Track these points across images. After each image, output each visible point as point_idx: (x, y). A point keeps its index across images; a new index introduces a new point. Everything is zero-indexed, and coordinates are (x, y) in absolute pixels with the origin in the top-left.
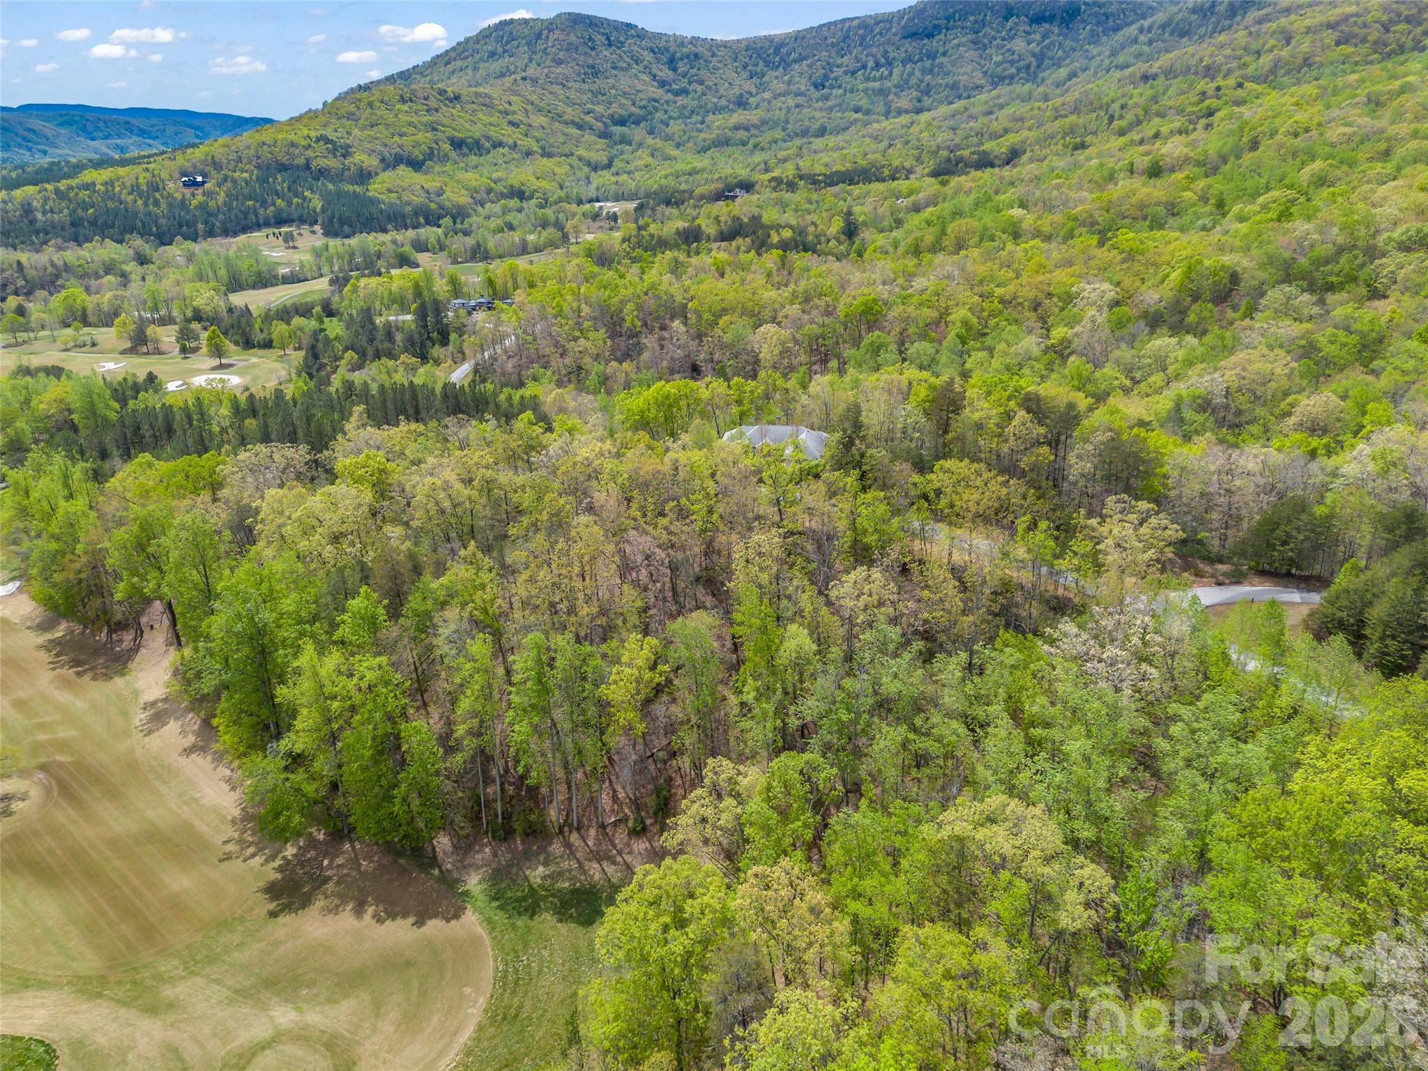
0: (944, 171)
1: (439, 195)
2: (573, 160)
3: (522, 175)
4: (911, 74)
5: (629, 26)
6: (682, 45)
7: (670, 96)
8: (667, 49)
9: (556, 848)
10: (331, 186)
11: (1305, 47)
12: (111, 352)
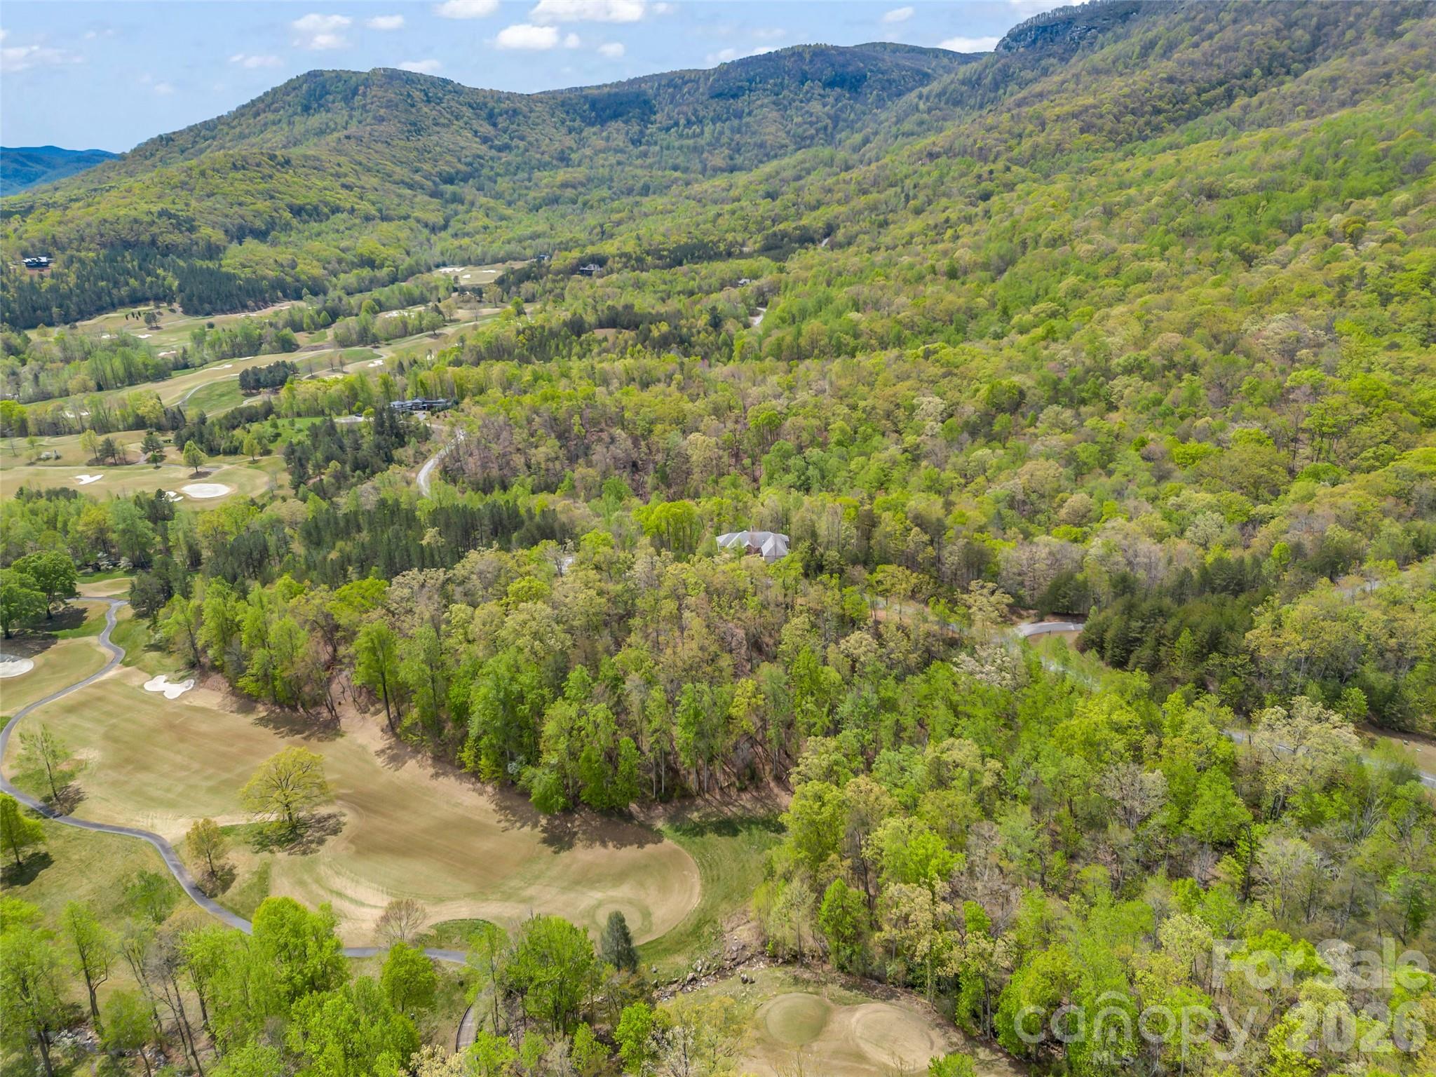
0: (777, 247)
1: (294, 267)
2: (412, 222)
3: (368, 241)
4: (721, 133)
5: (444, 80)
6: (499, 100)
7: (493, 153)
8: (485, 104)
9: (699, 801)
10: (182, 263)
11: (1056, 135)
12: (77, 464)
